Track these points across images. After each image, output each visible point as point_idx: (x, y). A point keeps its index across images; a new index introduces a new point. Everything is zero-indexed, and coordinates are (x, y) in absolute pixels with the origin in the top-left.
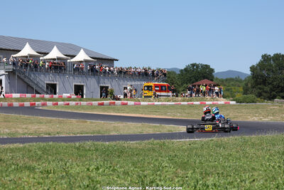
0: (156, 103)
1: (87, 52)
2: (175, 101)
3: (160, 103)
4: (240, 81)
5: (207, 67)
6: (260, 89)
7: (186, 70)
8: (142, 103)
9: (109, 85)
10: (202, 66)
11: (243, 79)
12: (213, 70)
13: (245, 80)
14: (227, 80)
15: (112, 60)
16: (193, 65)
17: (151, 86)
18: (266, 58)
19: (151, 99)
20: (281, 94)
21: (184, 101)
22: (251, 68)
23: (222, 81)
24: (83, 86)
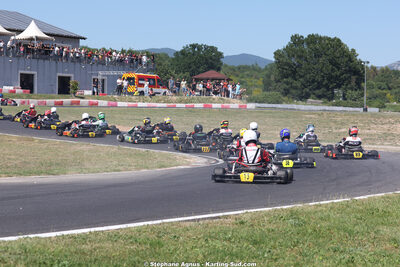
0: (140, 104)
1: (40, 25)
2: (168, 102)
3: (145, 104)
4: (259, 70)
5: (213, 49)
6: (287, 83)
7: (183, 52)
8: (120, 104)
9: (72, 75)
10: (206, 47)
11: (263, 67)
12: (221, 54)
13: (266, 69)
14: (239, 68)
15: (77, 39)
16: (194, 46)
17: (133, 79)
18: (296, 40)
19: (133, 98)
20: (317, 92)
21: (180, 102)
22: (275, 53)
23: (233, 69)
24: (33, 75)
